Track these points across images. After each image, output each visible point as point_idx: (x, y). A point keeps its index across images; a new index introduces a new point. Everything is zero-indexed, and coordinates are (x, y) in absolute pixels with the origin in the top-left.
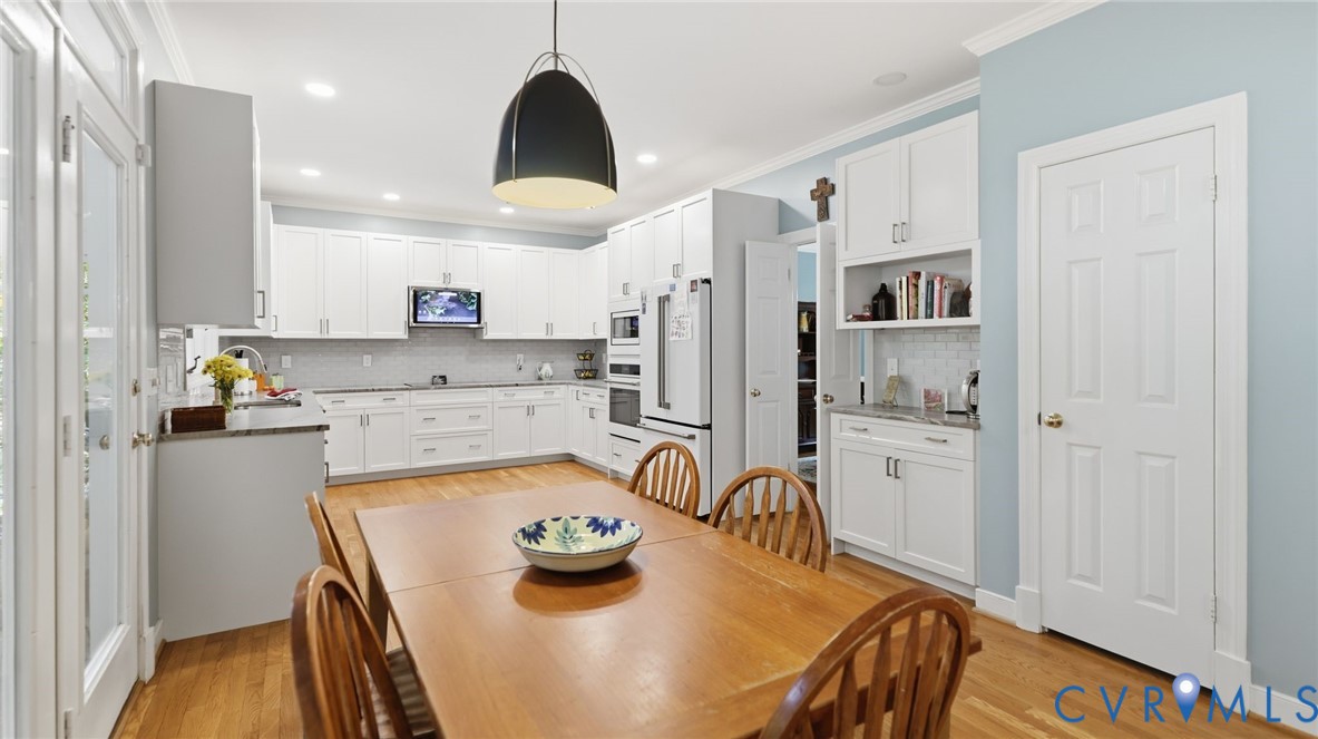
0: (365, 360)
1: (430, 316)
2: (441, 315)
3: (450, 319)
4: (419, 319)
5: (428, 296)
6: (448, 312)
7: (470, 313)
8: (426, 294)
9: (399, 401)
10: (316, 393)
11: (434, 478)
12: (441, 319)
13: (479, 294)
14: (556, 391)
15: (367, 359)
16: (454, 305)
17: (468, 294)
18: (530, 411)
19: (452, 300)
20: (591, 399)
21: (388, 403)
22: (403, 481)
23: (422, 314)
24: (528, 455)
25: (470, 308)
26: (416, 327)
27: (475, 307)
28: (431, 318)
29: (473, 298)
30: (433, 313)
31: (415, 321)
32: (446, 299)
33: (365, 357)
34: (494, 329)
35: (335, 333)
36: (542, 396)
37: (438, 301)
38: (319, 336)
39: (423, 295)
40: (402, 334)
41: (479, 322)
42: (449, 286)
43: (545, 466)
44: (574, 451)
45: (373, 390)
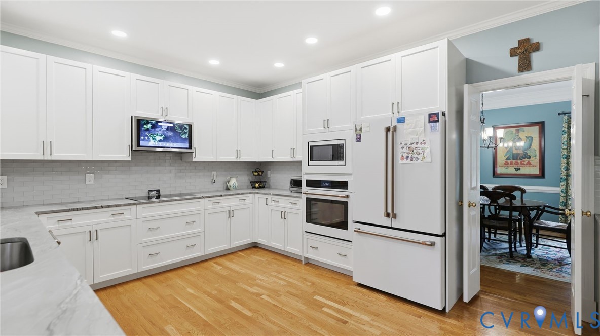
0: (87, 179)
1: (152, 142)
2: (160, 141)
3: (167, 145)
4: (142, 143)
5: (150, 125)
6: (166, 139)
7: (184, 140)
8: (148, 123)
9: (127, 216)
10: (38, 213)
11: (159, 277)
12: (161, 144)
13: (190, 126)
14: (247, 198)
15: (90, 178)
16: (170, 134)
17: (181, 126)
18: (231, 214)
19: (168, 129)
20: (280, 204)
21: (117, 217)
22: (131, 285)
23: (144, 140)
24: (229, 248)
25: (183, 137)
26: (139, 151)
27: (187, 136)
28: (152, 143)
29: (186, 128)
30: (154, 139)
31: (138, 145)
32: (164, 128)
33: (88, 175)
34: (201, 154)
35: (58, 155)
36: (238, 203)
37: (157, 129)
38: (40, 157)
39: (145, 124)
40: (126, 156)
41: (190, 147)
42: (167, 118)
43: (240, 253)
44: (261, 241)
45: (102, 207)
